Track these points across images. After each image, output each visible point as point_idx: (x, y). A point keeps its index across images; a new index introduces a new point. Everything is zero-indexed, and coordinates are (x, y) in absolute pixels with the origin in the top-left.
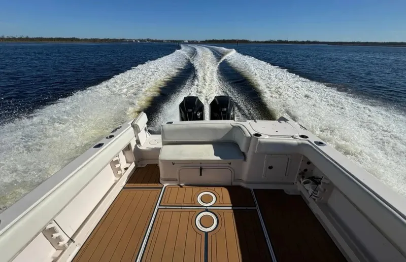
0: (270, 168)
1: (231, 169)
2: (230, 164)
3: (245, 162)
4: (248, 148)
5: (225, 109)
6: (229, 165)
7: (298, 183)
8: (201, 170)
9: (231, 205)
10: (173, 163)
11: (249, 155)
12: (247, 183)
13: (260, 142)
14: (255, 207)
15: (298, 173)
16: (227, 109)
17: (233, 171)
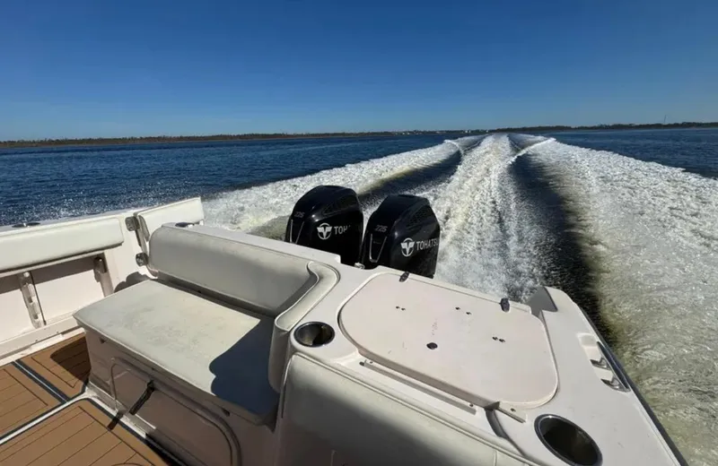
2: (227, 412)
6: (225, 417)
10: (102, 338)
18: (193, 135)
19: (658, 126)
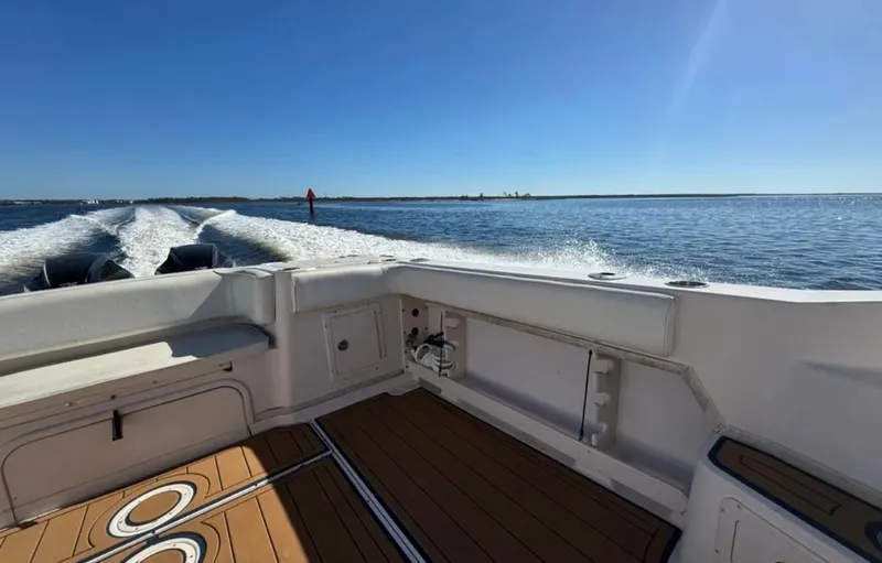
0: (343, 346)
1: (237, 385)
2: (230, 369)
3: (274, 351)
4: (272, 311)
6: (228, 375)
7: (411, 364)
8: (118, 420)
9: (264, 475)
11: (281, 330)
12: (295, 409)
13: (297, 280)
14: (327, 450)
15: (403, 343)
17: (242, 389)
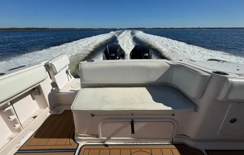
1: (174, 122)
2: (173, 115)
5: (147, 54)
8: (132, 123)
10: (93, 114)
16: (149, 54)
17: (176, 125)
18: (7, 28)
19: (166, 28)
